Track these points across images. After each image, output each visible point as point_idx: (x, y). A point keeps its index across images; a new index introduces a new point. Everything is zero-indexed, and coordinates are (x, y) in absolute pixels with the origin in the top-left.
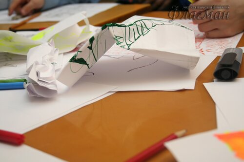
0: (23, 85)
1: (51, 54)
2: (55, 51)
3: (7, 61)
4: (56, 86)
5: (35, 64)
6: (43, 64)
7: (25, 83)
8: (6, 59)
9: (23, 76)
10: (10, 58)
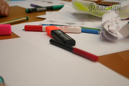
0: (98, 32)
1: (116, 18)
2: (118, 17)
3: (90, 19)
4: (117, 35)
5: (107, 21)
6: (111, 23)
7: (99, 31)
8: (89, 18)
9: (98, 28)
10: (91, 18)
